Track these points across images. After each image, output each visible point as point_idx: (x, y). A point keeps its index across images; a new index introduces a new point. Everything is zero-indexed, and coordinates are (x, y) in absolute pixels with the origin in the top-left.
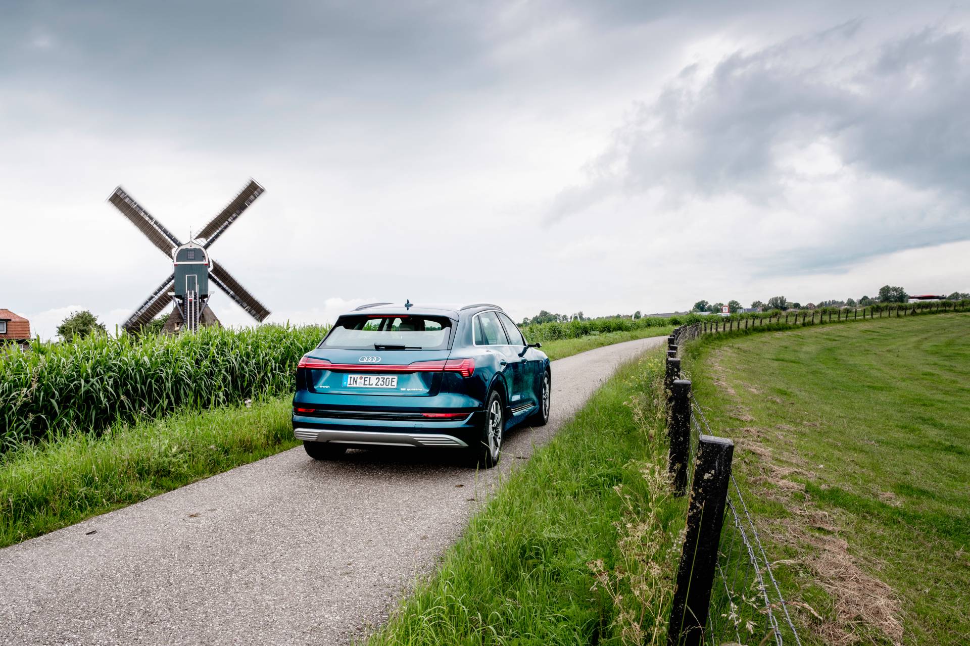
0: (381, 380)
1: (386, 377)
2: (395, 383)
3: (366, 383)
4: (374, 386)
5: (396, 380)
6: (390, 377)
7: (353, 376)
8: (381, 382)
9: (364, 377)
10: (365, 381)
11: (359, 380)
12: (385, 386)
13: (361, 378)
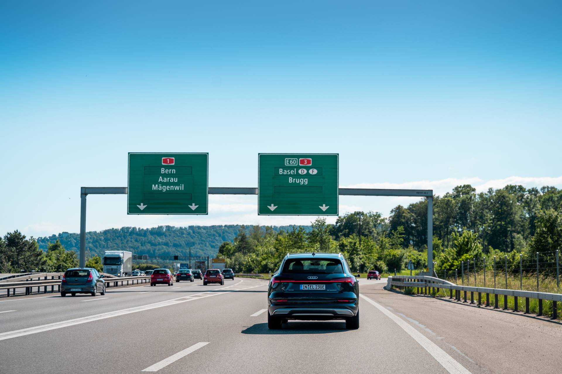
0: (318, 286)
1: (320, 285)
2: (324, 288)
3: (311, 288)
4: (315, 289)
5: (325, 286)
6: (322, 285)
7: (304, 285)
8: (318, 287)
9: (310, 285)
10: (310, 287)
11: (307, 287)
12: (320, 289)
13: (308, 286)
